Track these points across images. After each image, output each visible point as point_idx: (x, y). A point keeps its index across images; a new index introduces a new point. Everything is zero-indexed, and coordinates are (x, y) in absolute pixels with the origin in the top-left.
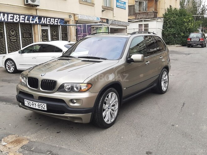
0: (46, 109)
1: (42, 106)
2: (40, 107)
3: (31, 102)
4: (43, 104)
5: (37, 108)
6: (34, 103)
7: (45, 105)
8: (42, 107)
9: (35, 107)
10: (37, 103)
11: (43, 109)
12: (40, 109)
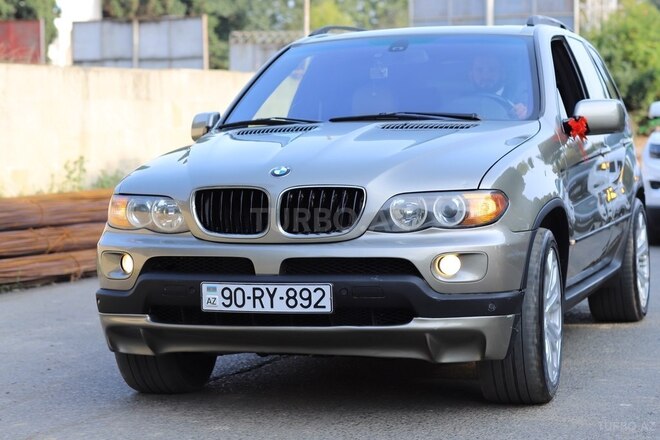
0: (328, 309)
1: (309, 298)
2: (300, 301)
3: (248, 289)
4: (312, 288)
5: (280, 307)
6: (263, 287)
7: (327, 288)
8: (306, 303)
10: (282, 290)
12: (299, 309)
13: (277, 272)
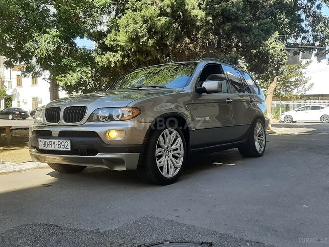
0: (69, 149)
1: (64, 145)
2: (62, 146)
3: (48, 141)
4: (65, 141)
7: (69, 141)
8: (63, 147)
9: (53, 149)
11: (65, 149)
13: (58, 136)
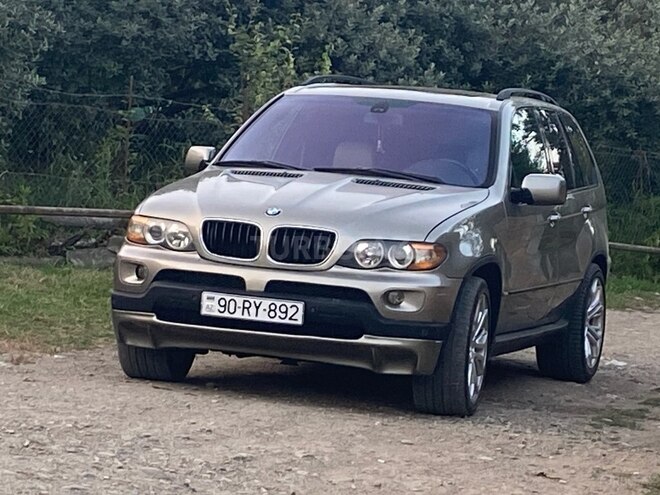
0: (300, 322)
1: (286, 312)
2: (279, 314)
4: (289, 304)
5: (263, 317)
6: (252, 301)
9: (252, 318)
10: (266, 303)
11: (286, 321)
12: (277, 320)
13: (263, 290)
